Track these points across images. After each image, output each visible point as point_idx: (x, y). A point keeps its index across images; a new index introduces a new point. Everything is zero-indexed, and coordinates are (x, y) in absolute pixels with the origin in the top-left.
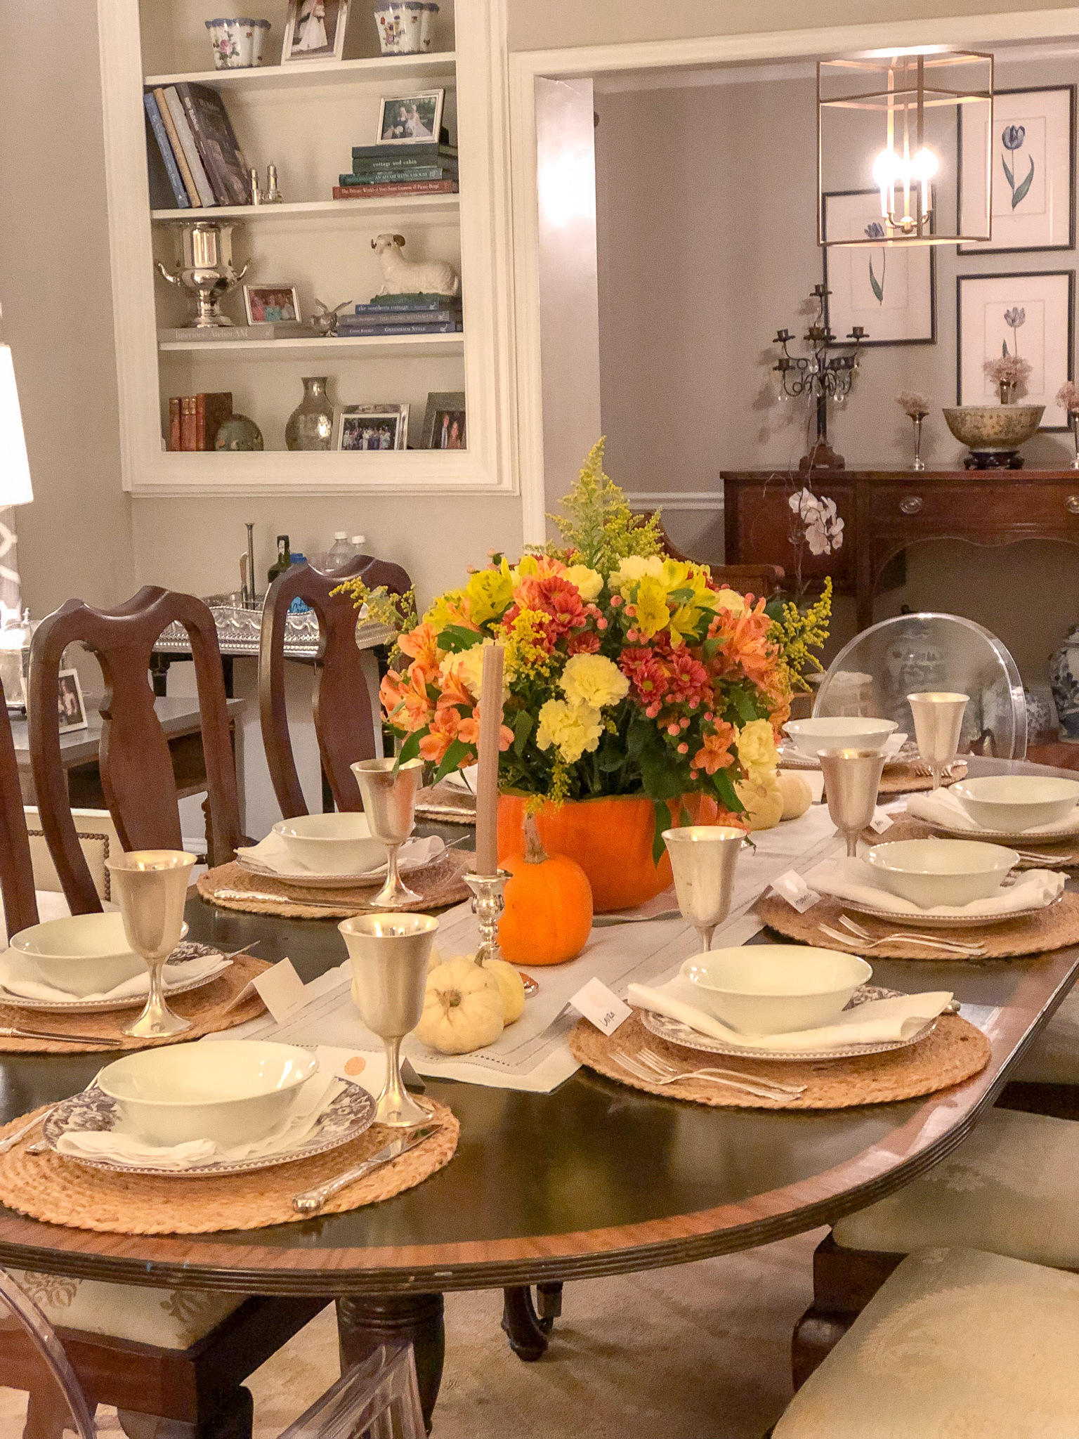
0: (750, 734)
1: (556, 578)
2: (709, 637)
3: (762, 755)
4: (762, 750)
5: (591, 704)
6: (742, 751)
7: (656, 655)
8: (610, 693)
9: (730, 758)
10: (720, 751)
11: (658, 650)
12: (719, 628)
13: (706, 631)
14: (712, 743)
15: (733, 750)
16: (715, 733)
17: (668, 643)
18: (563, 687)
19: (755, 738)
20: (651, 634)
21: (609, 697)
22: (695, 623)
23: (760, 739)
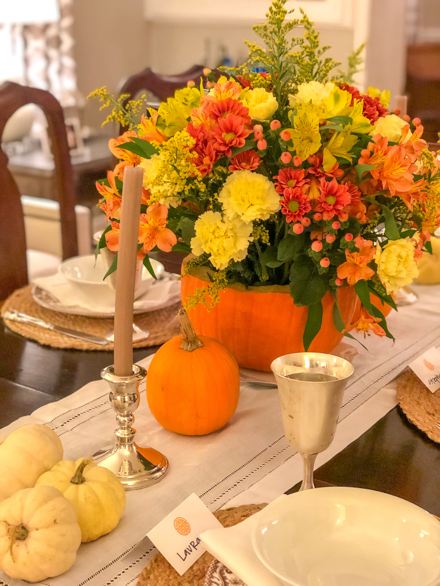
0: (390, 252)
1: (230, 99)
2: (361, 162)
3: (400, 272)
4: (401, 267)
5: (243, 218)
6: (381, 267)
7: (308, 176)
8: (261, 210)
9: (370, 272)
10: (361, 265)
11: (311, 172)
12: (372, 153)
13: (359, 156)
14: (353, 258)
15: (373, 265)
16: (357, 250)
17: (321, 165)
18: (220, 200)
19: (394, 257)
20: (305, 156)
21: (259, 213)
22: (349, 149)
23: (400, 256)
